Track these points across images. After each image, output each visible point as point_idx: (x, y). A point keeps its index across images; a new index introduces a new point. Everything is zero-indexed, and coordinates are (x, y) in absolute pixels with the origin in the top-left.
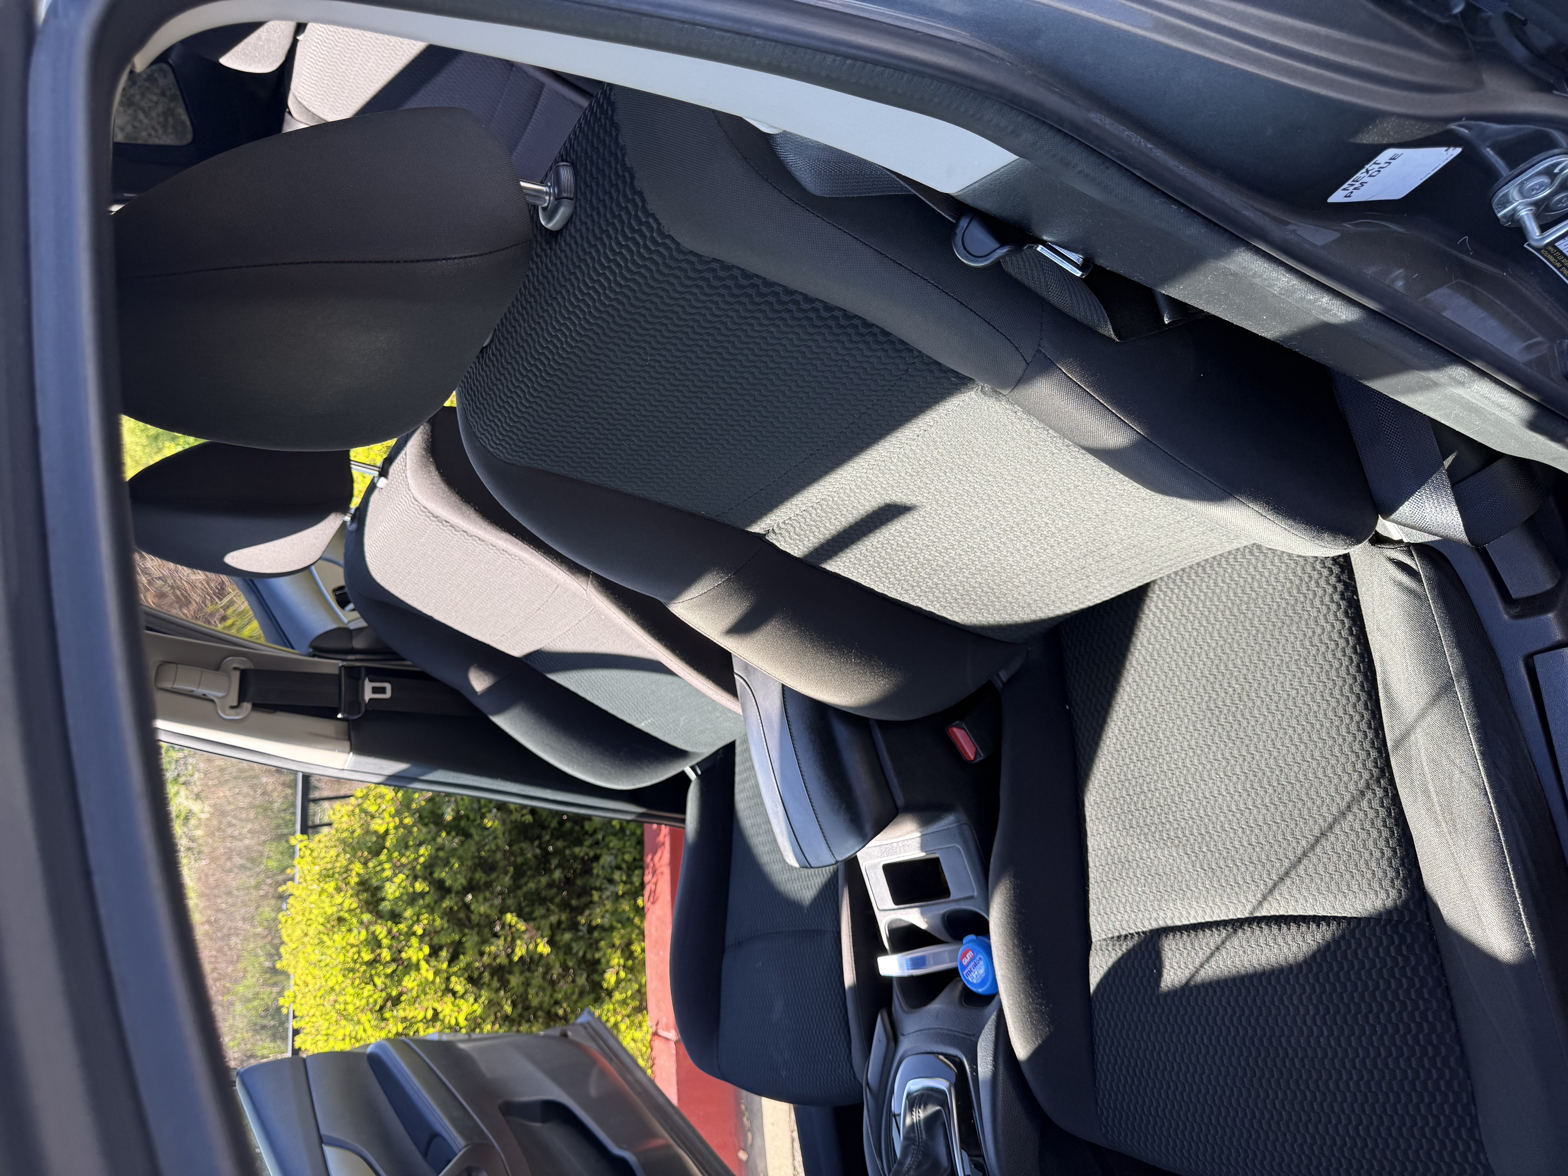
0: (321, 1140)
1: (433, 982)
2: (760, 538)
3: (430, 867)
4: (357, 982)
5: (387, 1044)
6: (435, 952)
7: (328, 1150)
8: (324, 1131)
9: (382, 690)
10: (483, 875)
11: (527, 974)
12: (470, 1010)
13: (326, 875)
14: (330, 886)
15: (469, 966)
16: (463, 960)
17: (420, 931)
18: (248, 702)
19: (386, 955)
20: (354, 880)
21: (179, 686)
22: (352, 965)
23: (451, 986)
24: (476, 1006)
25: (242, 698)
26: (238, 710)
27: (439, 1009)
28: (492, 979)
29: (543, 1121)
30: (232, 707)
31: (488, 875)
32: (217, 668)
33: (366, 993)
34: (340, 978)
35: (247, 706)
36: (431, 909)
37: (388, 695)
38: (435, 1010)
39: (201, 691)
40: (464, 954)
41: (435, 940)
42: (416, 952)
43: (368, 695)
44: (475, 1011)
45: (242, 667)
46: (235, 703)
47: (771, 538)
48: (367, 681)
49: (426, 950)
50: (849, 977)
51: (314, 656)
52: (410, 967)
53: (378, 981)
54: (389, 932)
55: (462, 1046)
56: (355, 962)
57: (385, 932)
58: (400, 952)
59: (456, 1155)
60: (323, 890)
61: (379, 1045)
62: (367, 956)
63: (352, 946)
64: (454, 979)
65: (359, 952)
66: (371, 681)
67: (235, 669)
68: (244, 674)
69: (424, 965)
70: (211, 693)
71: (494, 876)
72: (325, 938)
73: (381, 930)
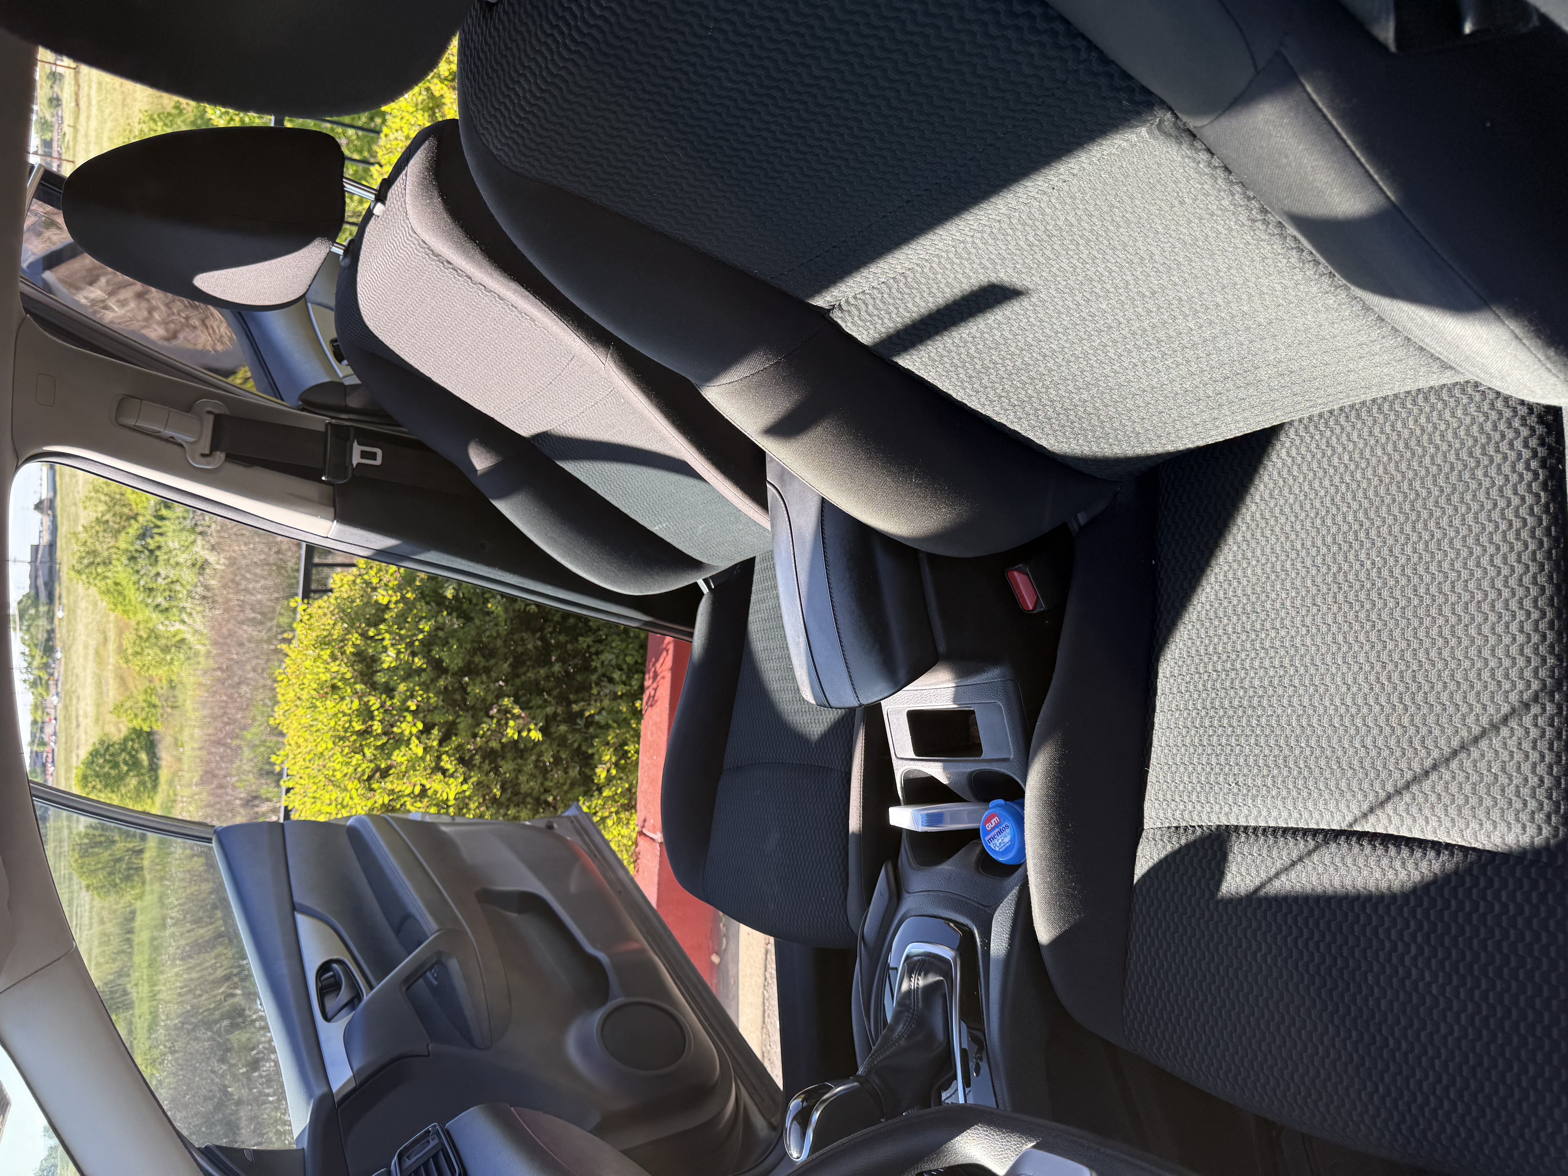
0: (294, 908)
1: (423, 759)
2: (823, 314)
3: (428, 644)
4: (347, 750)
5: (367, 819)
6: (427, 730)
7: (300, 918)
8: (297, 899)
9: (373, 456)
10: (482, 660)
11: (520, 761)
12: (459, 789)
13: (323, 642)
14: (326, 654)
15: (460, 747)
16: (455, 741)
17: (413, 708)
18: (221, 451)
19: (377, 727)
20: (349, 649)
21: (141, 424)
22: (342, 734)
23: (442, 764)
24: (465, 787)
25: (215, 446)
26: (209, 459)
27: (428, 786)
28: (484, 762)
29: (520, 911)
30: (203, 455)
31: (487, 661)
32: (188, 409)
33: (354, 762)
34: (330, 745)
35: (220, 456)
36: (426, 687)
37: (378, 462)
38: (423, 785)
39: (168, 433)
40: (456, 735)
41: (429, 719)
42: (408, 727)
43: (356, 459)
44: (464, 791)
45: (216, 411)
46: (207, 452)
47: (837, 316)
48: (355, 444)
49: (420, 726)
50: (855, 823)
51: (303, 410)
52: (400, 741)
53: (368, 752)
54: (382, 705)
55: (444, 829)
56: (346, 731)
57: (377, 705)
58: (392, 726)
59: (427, 938)
60: (319, 656)
61: (360, 820)
62: (358, 727)
63: (345, 715)
64: (444, 757)
65: (350, 721)
66: (359, 444)
67: (209, 412)
68: (218, 420)
69: (414, 741)
70: (180, 437)
71: (492, 662)
72: (318, 704)
73: (374, 702)
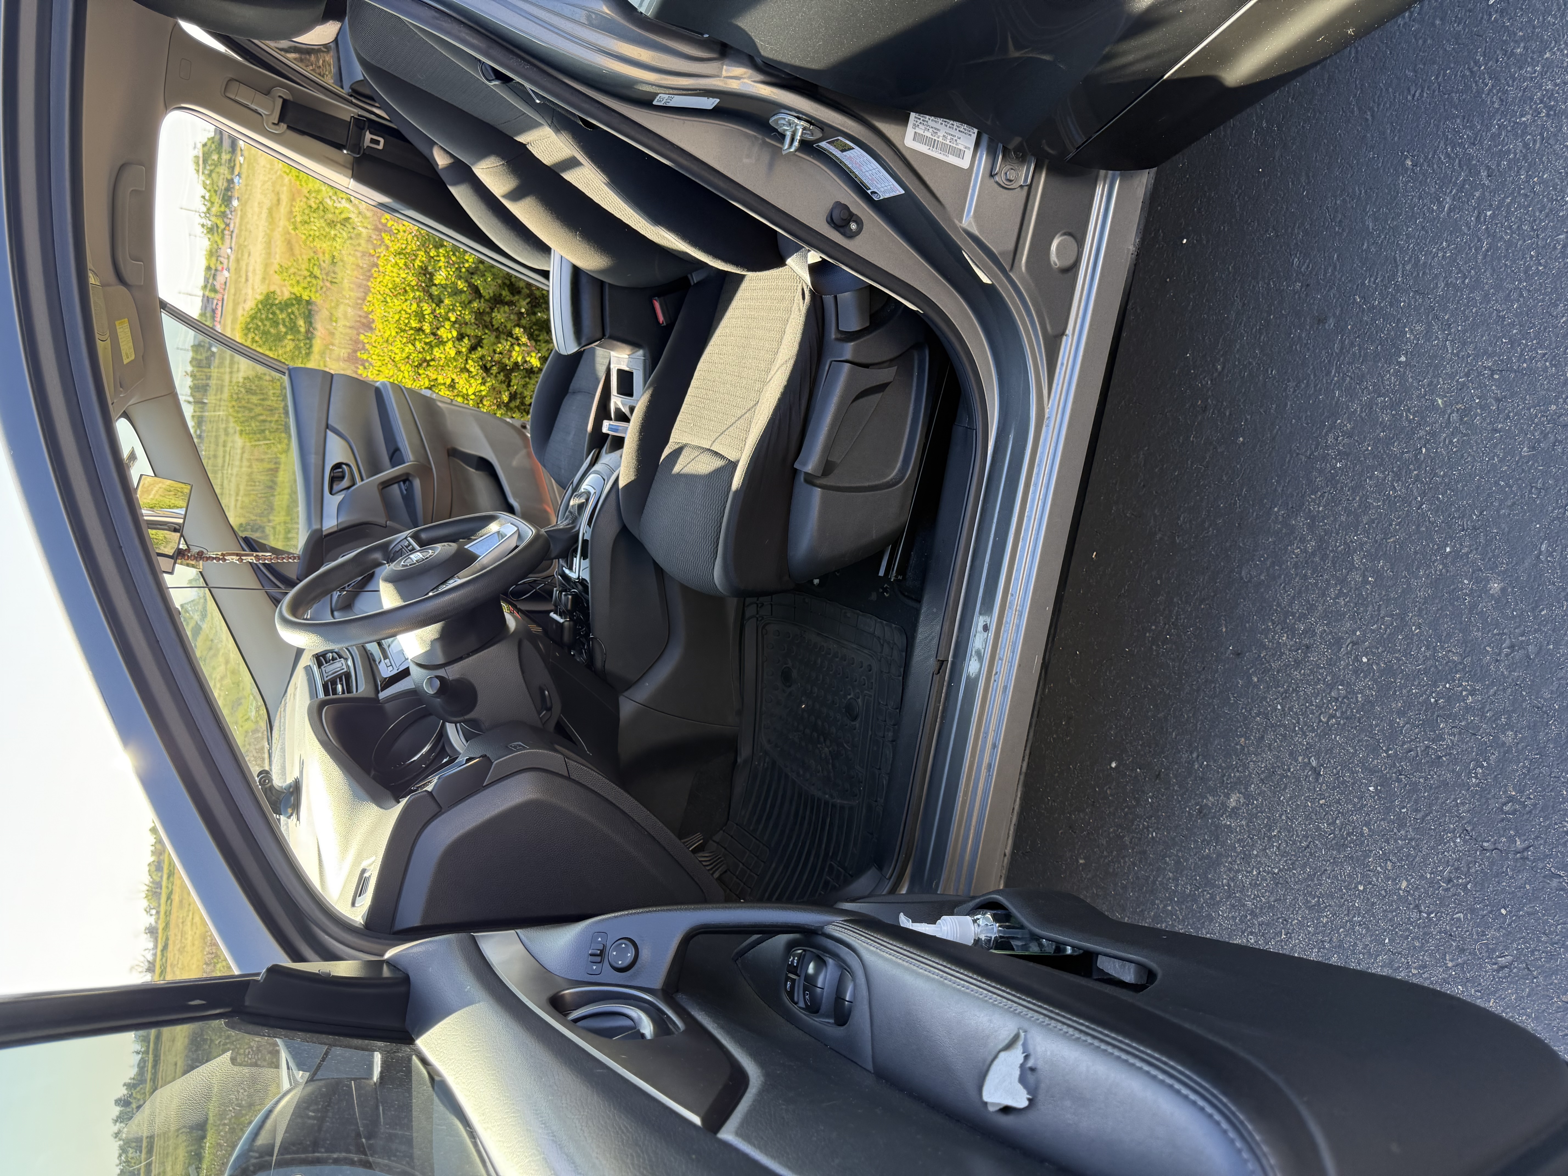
0: (327, 426)
2: (523, 146)
5: (389, 385)
7: (329, 433)
8: (330, 422)
9: (378, 142)
18: (284, 123)
21: (239, 98)
25: (282, 119)
26: (277, 127)
29: (477, 469)
30: (274, 124)
32: (267, 93)
35: (283, 126)
37: (381, 147)
39: (253, 107)
43: (367, 142)
45: (284, 97)
46: (276, 121)
47: (529, 147)
48: (368, 133)
51: (351, 96)
55: (439, 404)
59: (406, 462)
61: (383, 384)
66: (371, 133)
67: (280, 97)
68: (285, 102)
70: (260, 110)
73: (427, 308)
